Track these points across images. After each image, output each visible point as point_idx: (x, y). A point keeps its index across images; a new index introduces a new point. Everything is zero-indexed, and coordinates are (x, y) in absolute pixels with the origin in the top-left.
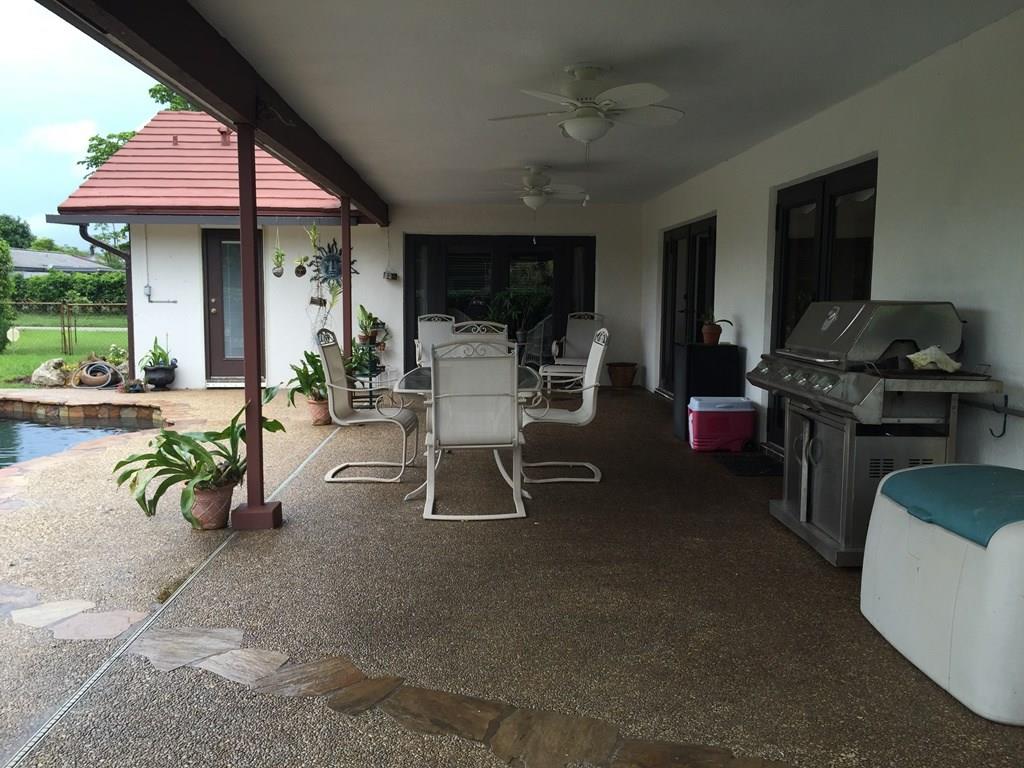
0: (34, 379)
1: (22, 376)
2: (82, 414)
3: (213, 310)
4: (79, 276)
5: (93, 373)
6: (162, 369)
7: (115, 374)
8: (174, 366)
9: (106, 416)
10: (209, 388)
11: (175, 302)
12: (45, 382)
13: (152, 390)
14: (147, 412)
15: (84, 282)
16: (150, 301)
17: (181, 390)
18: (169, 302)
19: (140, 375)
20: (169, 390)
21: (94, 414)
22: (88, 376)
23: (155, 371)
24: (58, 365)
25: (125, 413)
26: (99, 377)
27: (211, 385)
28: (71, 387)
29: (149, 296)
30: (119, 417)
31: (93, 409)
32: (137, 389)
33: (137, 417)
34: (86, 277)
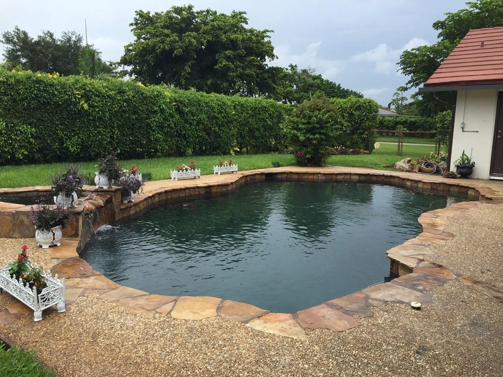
0: (397, 167)
1: (389, 165)
2: (429, 187)
3: (499, 137)
4: (387, 118)
5: (427, 166)
6: (467, 167)
7: (438, 167)
8: (473, 165)
9: (442, 189)
10: (490, 179)
11: (477, 132)
12: (402, 169)
13: (460, 178)
14: (465, 190)
15: (389, 121)
16: (463, 131)
17: (474, 179)
18: (474, 132)
19: (453, 169)
20: (468, 178)
21: (436, 188)
22: (425, 167)
23: (463, 168)
24: (409, 161)
25: (452, 189)
26: (430, 169)
27: (492, 178)
28: (415, 172)
29: (463, 128)
30: (449, 190)
31: (436, 185)
32: (452, 176)
33: (459, 192)
34: (390, 119)
